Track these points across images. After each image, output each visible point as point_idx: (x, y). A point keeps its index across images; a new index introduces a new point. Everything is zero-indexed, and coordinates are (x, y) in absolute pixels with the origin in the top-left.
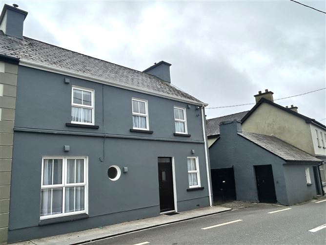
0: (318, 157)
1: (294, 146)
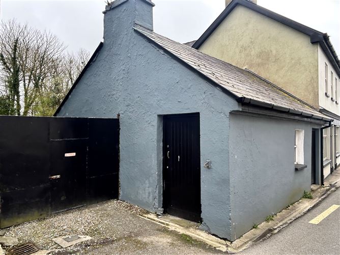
0: (322, 111)
1: (281, 90)
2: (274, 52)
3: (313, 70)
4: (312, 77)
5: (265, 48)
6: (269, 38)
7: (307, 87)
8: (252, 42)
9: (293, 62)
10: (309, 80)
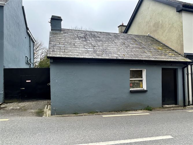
2: (161, 22)
3: (180, 30)
4: (180, 34)
5: (157, 21)
6: (158, 14)
7: (177, 41)
8: (151, 18)
9: (170, 26)
10: (178, 36)
